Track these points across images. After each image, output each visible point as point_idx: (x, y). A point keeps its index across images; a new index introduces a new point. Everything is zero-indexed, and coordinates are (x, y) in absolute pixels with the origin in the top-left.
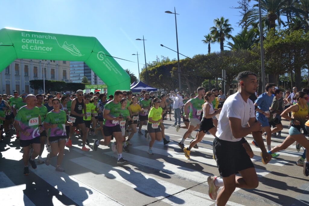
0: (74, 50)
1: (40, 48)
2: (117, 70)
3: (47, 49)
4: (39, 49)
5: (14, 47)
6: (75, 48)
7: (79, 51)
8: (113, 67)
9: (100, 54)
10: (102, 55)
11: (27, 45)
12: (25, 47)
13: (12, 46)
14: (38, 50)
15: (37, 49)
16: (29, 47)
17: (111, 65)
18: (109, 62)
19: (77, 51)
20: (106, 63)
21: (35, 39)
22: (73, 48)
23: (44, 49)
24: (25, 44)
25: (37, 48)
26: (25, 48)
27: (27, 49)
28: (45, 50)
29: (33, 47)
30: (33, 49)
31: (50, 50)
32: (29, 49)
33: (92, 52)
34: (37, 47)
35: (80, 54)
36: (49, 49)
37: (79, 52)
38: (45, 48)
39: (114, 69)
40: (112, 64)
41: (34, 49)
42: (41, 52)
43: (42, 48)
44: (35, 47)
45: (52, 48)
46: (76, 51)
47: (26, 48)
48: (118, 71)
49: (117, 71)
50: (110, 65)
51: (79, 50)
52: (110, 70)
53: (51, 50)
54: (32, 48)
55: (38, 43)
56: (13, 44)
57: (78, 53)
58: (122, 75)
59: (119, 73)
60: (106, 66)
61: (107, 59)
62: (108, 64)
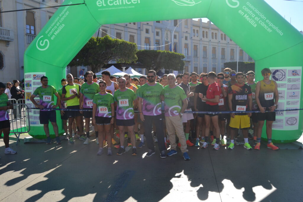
2: (271, 24)
4: (121, 4)
5: (86, 5)
8: (261, 19)
13: (83, 4)
14: (120, 6)
15: (118, 4)
17: (257, 15)
18: (251, 10)
20: (245, 12)
26: (101, 5)
27: (104, 5)
30: (112, 4)
32: (108, 6)
39: (263, 24)
40: (258, 13)
41: (114, 3)
42: (126, 7)
47: (102, 4)
48: (273, 26)
49: (271, 28)
50: (253, 16)
52: (255, 26)
56: (84, 1)
58: (283, 34)
59: (277, 30)
60: (245, 18)
61: (248, 3)
62: (249, 13)
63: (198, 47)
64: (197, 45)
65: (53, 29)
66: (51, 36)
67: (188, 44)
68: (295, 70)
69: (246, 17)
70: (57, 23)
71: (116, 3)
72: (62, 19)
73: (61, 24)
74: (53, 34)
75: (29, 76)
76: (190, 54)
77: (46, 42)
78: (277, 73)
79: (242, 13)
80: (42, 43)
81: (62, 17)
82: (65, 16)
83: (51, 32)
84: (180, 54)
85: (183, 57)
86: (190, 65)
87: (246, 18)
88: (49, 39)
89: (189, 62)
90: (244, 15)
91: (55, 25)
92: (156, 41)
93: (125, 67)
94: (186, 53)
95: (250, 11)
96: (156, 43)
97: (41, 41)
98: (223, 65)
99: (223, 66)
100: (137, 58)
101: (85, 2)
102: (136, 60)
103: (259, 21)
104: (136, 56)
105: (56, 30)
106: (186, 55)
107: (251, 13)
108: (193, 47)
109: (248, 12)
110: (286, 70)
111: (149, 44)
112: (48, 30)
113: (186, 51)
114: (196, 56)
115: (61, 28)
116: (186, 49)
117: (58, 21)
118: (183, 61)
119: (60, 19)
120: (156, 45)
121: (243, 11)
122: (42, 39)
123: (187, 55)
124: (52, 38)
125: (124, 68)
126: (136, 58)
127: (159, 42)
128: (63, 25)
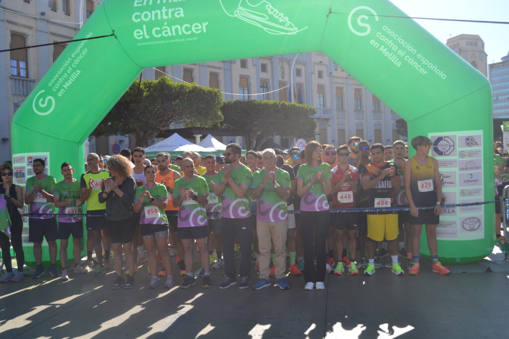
0: (271, 18)
1: (177, 30)
2: (425, 61)
3: (193, 29)
4: (174, 34)
5: (116, 37)
6: (272, 10)
7: (287, 19)
8: (408, 53)
9: (357, 15)
10: (367, 18)
11: (144, 26)
12: (142, 33)
13: (111, 35)
14: (172, 37)
15: (171, 35)
16: (149, 32)
17: (400, 47)
18: (391, 38)
19: (281, 20)
20: (382, 43)
21: (164, 8)
22: (266, 12)
23: (187, 29)
24: (139, 26)
25: (169, 31)
26: (141, 37)
27: (147, 37)
28: (190, 32)
29: (159, 29)
30: (160, 35)
31: (202, 29)
32: (152, 38)
33: (330, 12)
34: (168, 28)
35: (290, 26)
36: (200, 27)
37: (289, 22)
38: (189, 26)
39: (412, 62)
40: (403, 43)
41: (163, 34)
42: (183, 40)
43: (182, 30)
44: (163, 28)
45: (207, 23)
46: (276, 21)
47: (144, 35)
48: (428, 64)
49: (425, 67)
50: (395, 48)
51: (285, 16)
52: (399, 64)
53: (205, 31)
54: (157, 32)
55: (170, 17)
56: (113, 31)
57: (283, 24)
58: (446, 77)
59: (436, 70)
60: (381, 52)
61: (385, 28)
62: (388, 44)
63: (345, 90)
64: (343, 88)
65: (60, 79)
66: (59, 90)
67: (324, 85)
68: (470, 137)
69: (382, 50)
70: (67, 68)
71: (166, 33)
72: (77, 61)
73: (74, 70)
74: (61, 87)
75: (21, 159)
76: (328, 105)
77: (50, 101)
78: (441, 142)
79: (376, 45)
80: (43, 103)
81: (76, 58)
82: (81, 57)
83: (58, 85)
84: (306, 106)
85: (313, 112)
86: (329, 126)
87: (383, 53)
88: (55, 95)
89: (327, 120)
90: (380, 47)
91: (65, 71)
92: (261, 83)
93: (200, 136)
94: (322, 103)
95: (390, 40)
96: (261, 87)
97: (42, 99)
98: (395, 124)
99: (395, 127)
100: (223, 118)
101: (115, 33)
102: (220, 121)
103: (404, 56)
104: (220, 113)
105: (67, 80)
106: (322, 106)
107: (390, 44)
108: (335, 92)
109: (386, 43)
110: (455, 136)
111: (248, 88)
112: (53, 81)
113: (322, 99)
114: (341, 108)
115: (74, 76)
116: (321, 95)
117: (70, 64)
118: (313, 119)
119: (72, 62)
120: (262, 89)
121: (378, 40)
122: (43, 96)
123: (324, 107)
124: (60, 95)
125: (198, 137)
126: (220, 117)
127: (267, 85)
128: (79, 72)
